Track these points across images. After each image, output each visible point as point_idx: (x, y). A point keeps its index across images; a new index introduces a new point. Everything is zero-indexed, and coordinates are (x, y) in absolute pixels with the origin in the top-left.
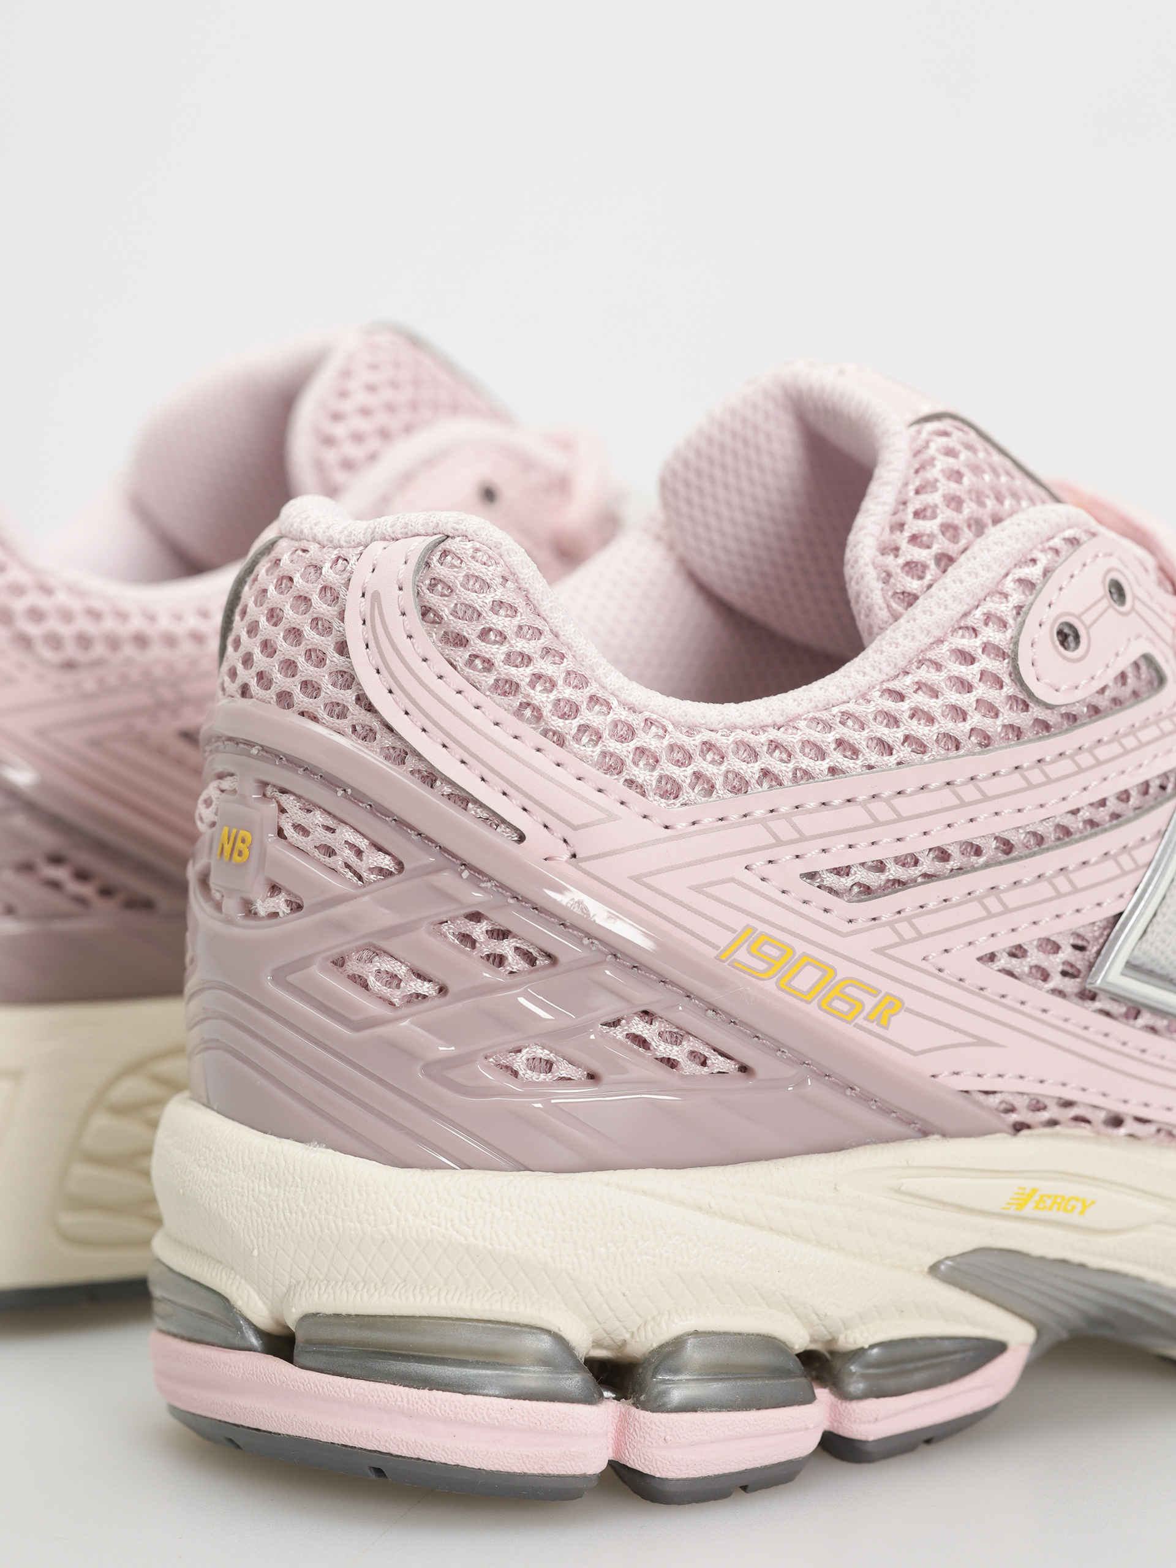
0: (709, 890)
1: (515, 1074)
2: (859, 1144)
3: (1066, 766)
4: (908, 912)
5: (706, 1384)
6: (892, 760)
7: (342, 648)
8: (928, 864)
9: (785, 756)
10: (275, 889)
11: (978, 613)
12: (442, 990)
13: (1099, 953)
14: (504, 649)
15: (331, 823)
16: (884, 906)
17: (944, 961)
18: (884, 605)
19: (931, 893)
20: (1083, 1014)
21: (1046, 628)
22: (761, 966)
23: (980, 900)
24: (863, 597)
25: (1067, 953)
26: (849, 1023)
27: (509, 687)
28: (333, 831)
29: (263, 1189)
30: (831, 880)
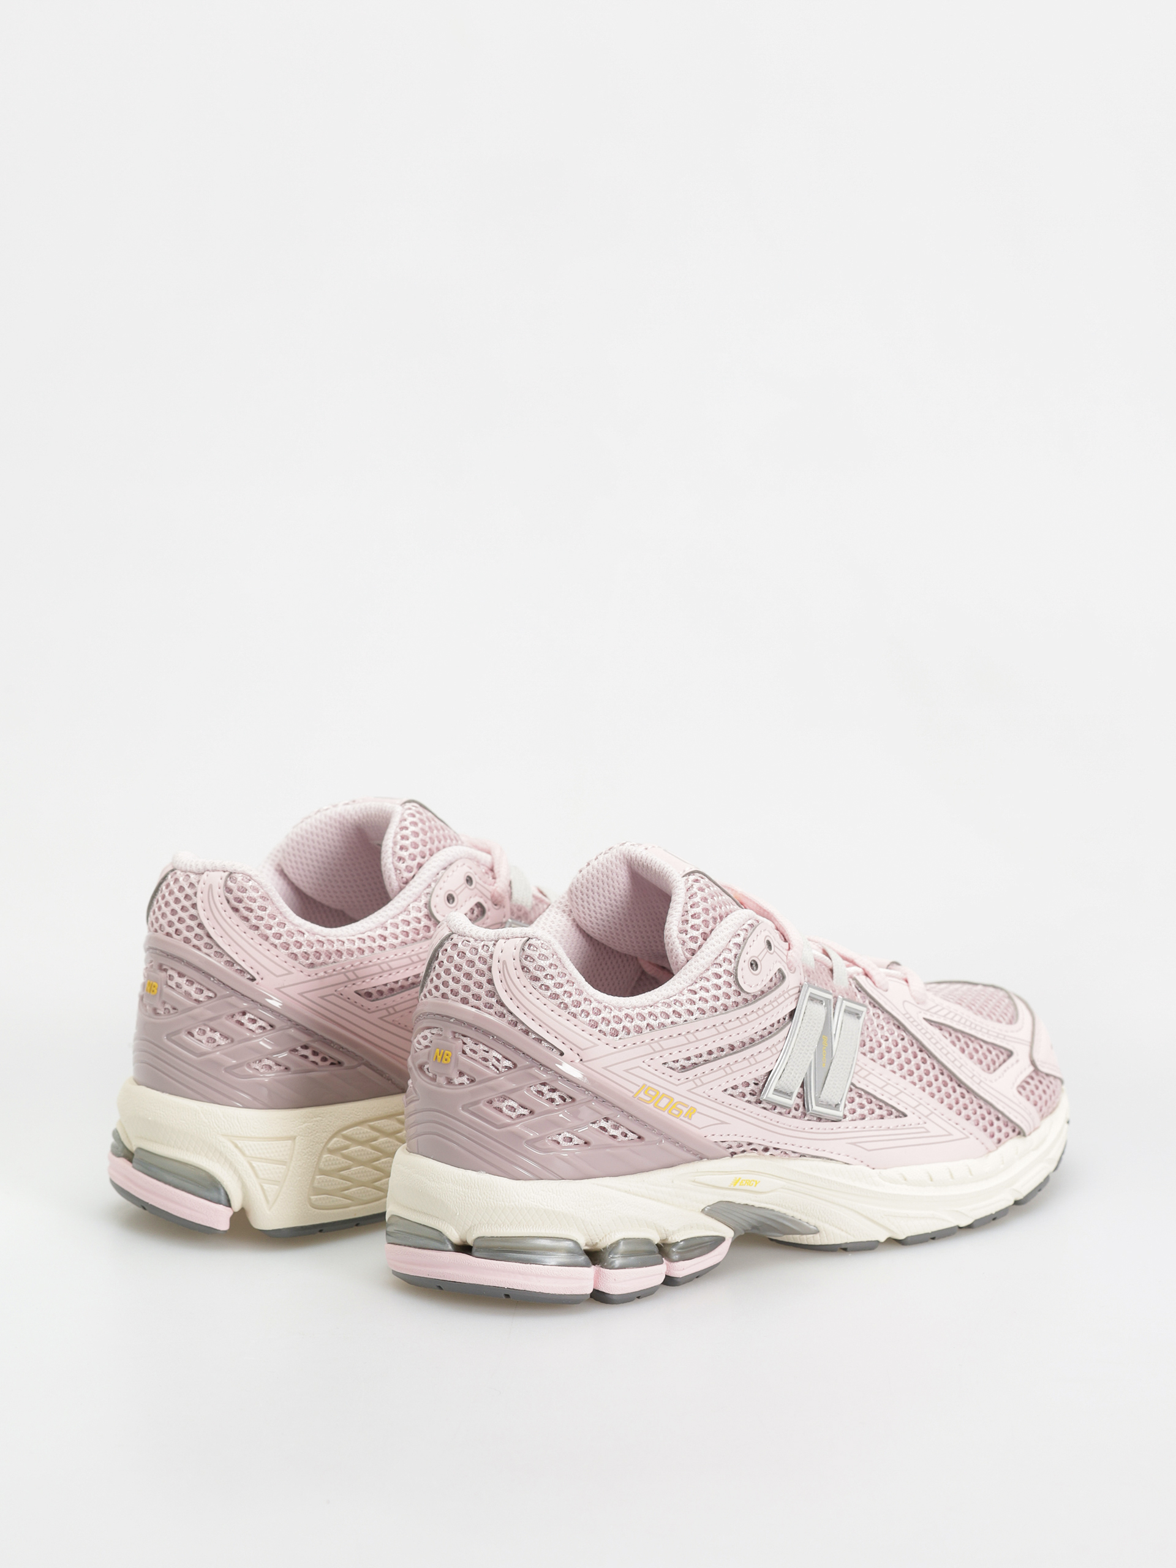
0: (630, 1071)
1: (559, 1143)
2: (679, 1164)
3: (754, 1016)
4: (699, 1075)
5: (628, 1258)
6: (693, 1018)
7: (490, 981)
8: (705, 1057)
9: (655, 1018)
10: (461, 1074)
11: (721, 958)
12: (531, 1112)
13: (764, 1086)
14: (553, 981)
15: (486, 1049)
16: (690, 1074)
17: (710, 1093)
18: (683, 954)
19: (706, 1068)
20: (756, 1109)
21: (746, 962)
22: (648, 1099)
23: (724, 1069)
24: (674, 951)
25: (752, 1087)
26: (678, 1118)
27: (555, 996)
28: (488, 1052)
29: (461, 1190)
30: (672, 1064)
